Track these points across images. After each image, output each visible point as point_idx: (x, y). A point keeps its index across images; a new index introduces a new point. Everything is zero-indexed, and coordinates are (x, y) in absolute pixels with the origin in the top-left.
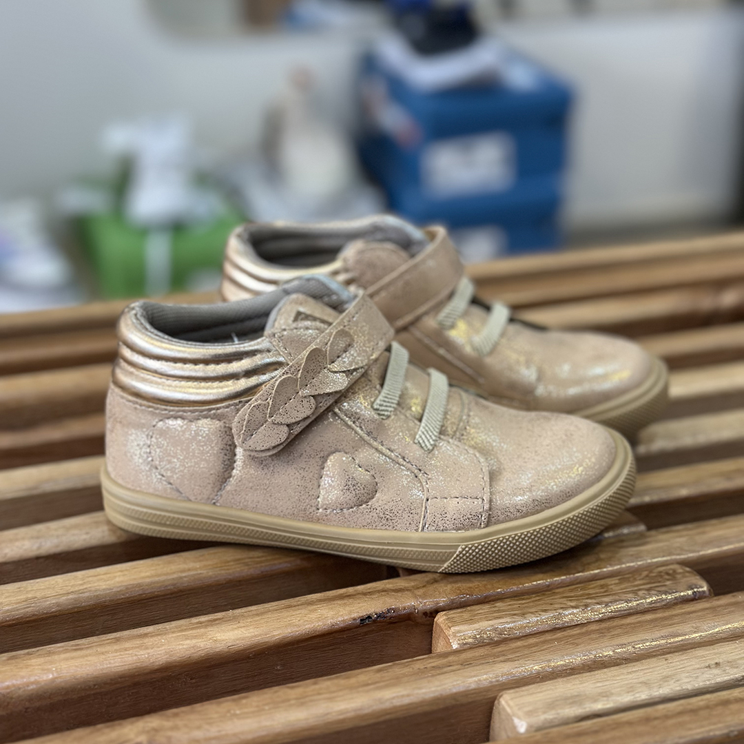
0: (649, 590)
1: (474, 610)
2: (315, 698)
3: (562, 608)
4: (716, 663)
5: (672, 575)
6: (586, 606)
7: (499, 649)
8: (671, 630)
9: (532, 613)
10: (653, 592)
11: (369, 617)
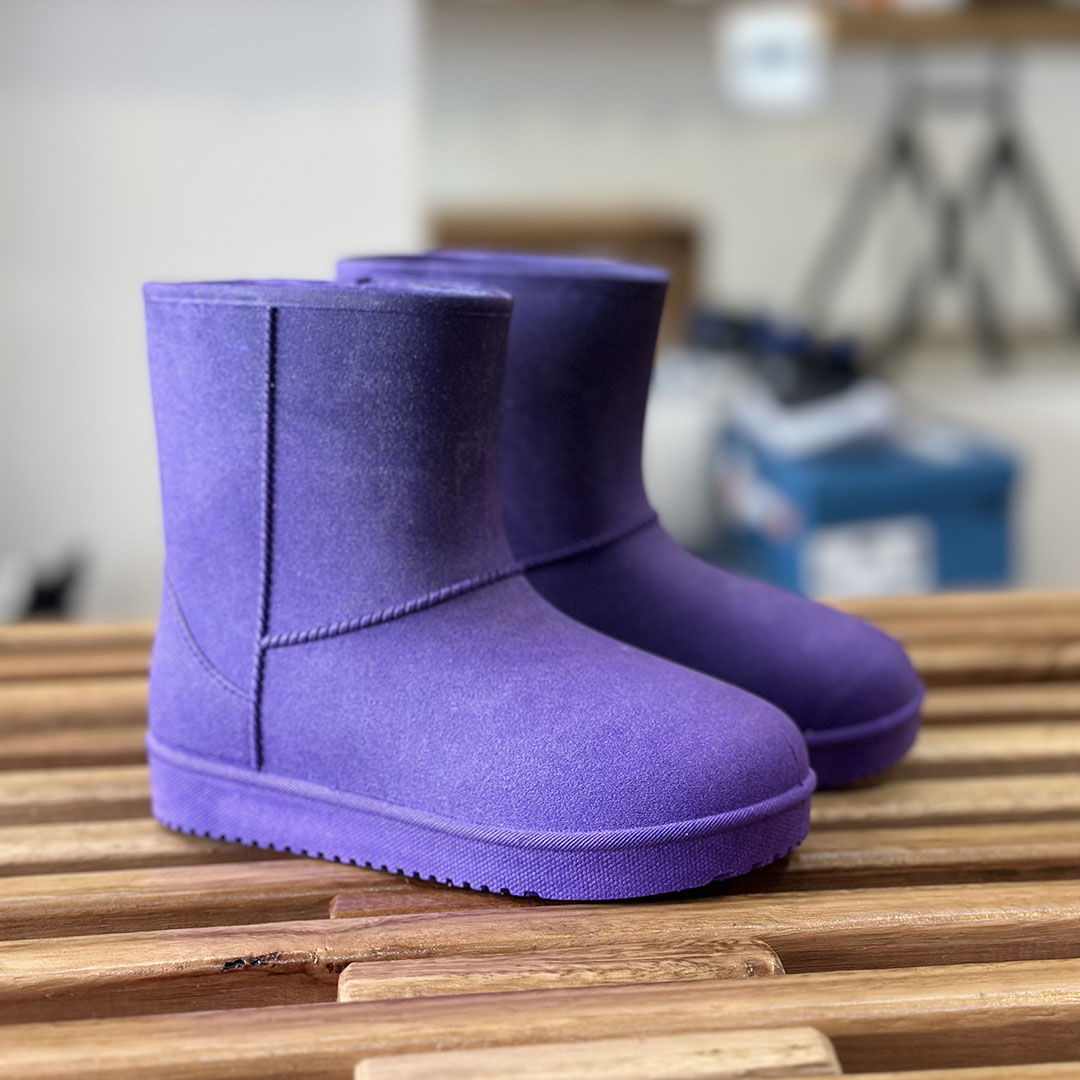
0: (678, 960)
1: (399, 964)
3: (530, 971)
5: (727, 947)
6: (570, 971)
9: (481, 973)
10: (684, 963)
11: (239, 961)
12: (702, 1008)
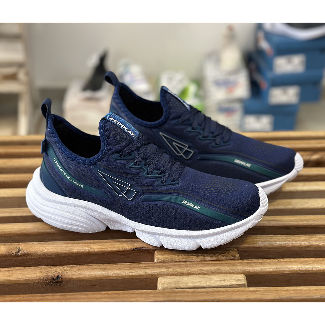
2: (109, 269)
4: (224, 280)
7: (165, 264)
8: (217, 267)
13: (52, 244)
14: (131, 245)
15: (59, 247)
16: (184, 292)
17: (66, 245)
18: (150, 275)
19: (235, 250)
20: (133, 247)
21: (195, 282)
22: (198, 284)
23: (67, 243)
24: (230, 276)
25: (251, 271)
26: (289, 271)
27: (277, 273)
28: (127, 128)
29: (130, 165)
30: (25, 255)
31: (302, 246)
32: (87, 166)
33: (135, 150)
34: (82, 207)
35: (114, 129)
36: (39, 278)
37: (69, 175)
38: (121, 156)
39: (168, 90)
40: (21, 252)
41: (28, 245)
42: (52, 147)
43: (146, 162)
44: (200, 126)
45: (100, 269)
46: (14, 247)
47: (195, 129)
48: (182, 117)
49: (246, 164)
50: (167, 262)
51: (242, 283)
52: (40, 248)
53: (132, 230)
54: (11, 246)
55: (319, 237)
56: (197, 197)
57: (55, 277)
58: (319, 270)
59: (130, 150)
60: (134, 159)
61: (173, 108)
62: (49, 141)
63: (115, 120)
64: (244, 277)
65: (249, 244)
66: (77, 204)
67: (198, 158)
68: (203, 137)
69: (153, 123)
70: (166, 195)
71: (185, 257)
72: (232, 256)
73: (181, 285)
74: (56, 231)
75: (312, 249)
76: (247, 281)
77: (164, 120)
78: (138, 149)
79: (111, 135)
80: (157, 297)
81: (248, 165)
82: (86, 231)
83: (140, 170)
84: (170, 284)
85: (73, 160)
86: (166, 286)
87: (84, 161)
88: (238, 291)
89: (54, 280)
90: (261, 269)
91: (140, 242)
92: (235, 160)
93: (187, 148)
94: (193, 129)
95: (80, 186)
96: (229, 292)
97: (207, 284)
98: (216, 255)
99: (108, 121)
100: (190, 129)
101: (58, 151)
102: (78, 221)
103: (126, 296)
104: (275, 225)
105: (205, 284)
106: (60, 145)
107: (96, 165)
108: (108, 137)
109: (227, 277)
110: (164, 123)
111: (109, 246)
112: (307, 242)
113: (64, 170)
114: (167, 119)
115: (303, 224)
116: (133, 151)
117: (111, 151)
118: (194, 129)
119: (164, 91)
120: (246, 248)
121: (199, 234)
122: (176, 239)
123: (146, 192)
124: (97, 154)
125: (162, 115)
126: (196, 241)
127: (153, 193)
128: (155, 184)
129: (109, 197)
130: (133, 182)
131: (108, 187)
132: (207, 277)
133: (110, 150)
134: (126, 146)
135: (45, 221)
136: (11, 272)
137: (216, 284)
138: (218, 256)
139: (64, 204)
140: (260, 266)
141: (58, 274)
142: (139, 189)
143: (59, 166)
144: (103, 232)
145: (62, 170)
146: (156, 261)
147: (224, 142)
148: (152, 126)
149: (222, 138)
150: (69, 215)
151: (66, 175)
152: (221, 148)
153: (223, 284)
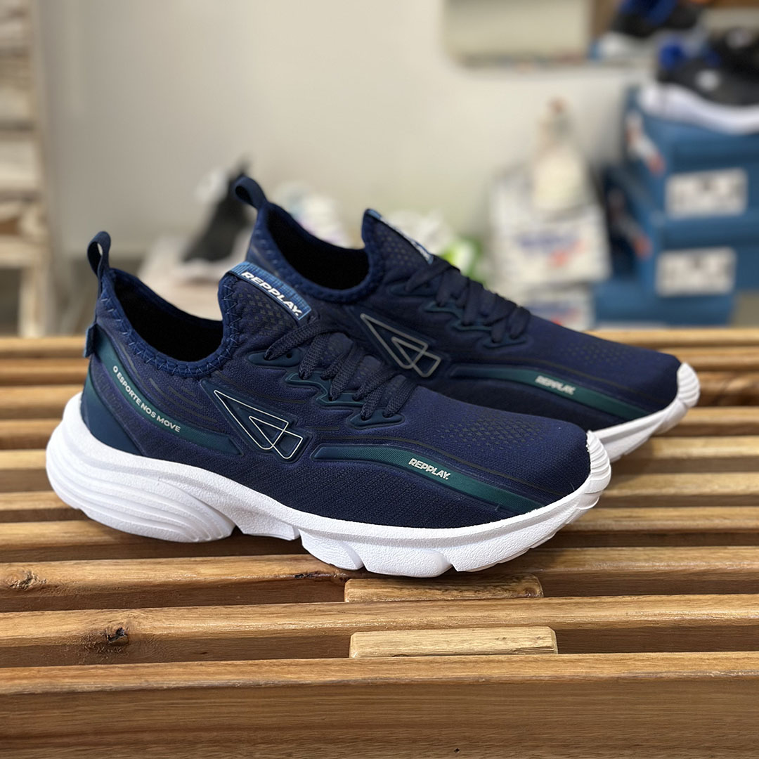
2: (237, 616)
4: (504, 638)
7: (369, 607)
8: (490, 613)
11: (302, 575)
12: (501, 615)
13: (105, 565)
14: (290, 567)
15: (122, 571)
16: (412, 662)
17: (139, 567)
18: (331, 629)
19: (535, 577)
20: (294, 572)
21: (437, 643)
22: (444, 647)
23: (142, 563)
24: (519, 630)
25: (569, 620)
26: (657, 622)
27: (630, 626)
28: (282, 296)
29: (289, 378)
30: (43, 588)
31: (691, 571)
32: (189, 381)
33: (301, 345)
34: (176, 478)
35: (253, 295)
36: (74, 633)
37: (148, 403)
38: (268, 356)
39: (380, 216)
40: (33, 581)
41: (49, 566)
42: (110, 339)
43: (326, 373)
44: (456, 298)
45: (218, 616)
46: (18, 570)
47: (444, 306)
48: (413, 278)
49: (563, 387)
50: (372, 602)
51: (545, 645)
52: (77, 573)
53: (293, 533)
54: (9, 569)
55: (731, 551)
56: (443, 453)
57: (111, 633)
58: (727, 620)
59: (290, 344)
60: (297, 364)
61: (392, 256)
62: (103, 327)
63: (256, 278)
64: (551, 633)
65: (567, 567)
66: (165, 471)
67: (452, 374)
68: (463, 324)
69: (346, 292)
70: (372, 446)
71: (415, 591)
72: (527, 590)
73: (404, 650)
74: (116, 539)
75: (714, 578)
76: (557, 641)
77: (372, 285)
78: (307, 342)
79: (246, 310)
80: (348, 671)
81: (569, 390)
82: (186, 536)
83: (311, 389)
84: (378, 646)
85: (157, 368)
86: (368, 650)
87: (184, 369)
88: (536, 661)
89: (110, 639)
90: (593, 617)
91: (311, 560)
92: (536, 377)
93: (427, 351)
94: (438, 305)
95: (172, 427)
96: (515, 661)
97: (465, 647)
98: (489, 588)
99: (240, 279)
100: (431, 305)
101: (123, 349)
102: (166, 512)
103: (276, 669)
104: (632, 528)
105: (461, 647)
106: (130, 334)
107: (211, 377)
108: (240, 315)
109: (512, 632)
110: (371, 291)
111: (241, 570)
112: (703, 562)
113: (138, 392)
114: (378, 280)
115: (698, 525)
116: (295, 347)
117: (248, 346)
118: (441, 305)
119: (371, 220)
120: (561, 575)
121: (447, 537)
122: (396, 549)
123: (324, 441)
124: (213, 354)
125: (366, 273)
126: (442, 552)
127: (341, 441)
128: (348, 421)
129: (240, 454)
130: (295, 417)
131: (238, 430)
132: (465, 634)
133: (244, 342)
134: (281, 335)
135: (89, 515)
136: (10, 622)
137: (485, 646)
138: (493, 591)
139: (135, 473)
140: (591, 610)
141: (119, 626)
142: (310, 433)
143: (125, 383)
144: (225, 540)
145: (132, 393)
146: (347, 600)
147: (512, 337)
148: (344, 300)
149: (508, 329)
150: (148, 497)
151: (141, 404)
152: (505, 351)
153: (501, 646)
